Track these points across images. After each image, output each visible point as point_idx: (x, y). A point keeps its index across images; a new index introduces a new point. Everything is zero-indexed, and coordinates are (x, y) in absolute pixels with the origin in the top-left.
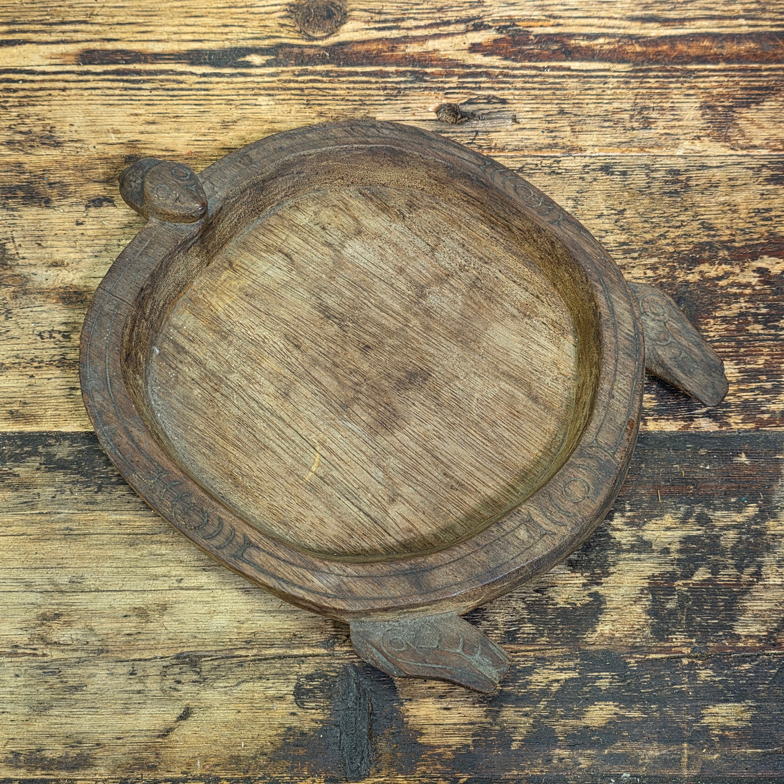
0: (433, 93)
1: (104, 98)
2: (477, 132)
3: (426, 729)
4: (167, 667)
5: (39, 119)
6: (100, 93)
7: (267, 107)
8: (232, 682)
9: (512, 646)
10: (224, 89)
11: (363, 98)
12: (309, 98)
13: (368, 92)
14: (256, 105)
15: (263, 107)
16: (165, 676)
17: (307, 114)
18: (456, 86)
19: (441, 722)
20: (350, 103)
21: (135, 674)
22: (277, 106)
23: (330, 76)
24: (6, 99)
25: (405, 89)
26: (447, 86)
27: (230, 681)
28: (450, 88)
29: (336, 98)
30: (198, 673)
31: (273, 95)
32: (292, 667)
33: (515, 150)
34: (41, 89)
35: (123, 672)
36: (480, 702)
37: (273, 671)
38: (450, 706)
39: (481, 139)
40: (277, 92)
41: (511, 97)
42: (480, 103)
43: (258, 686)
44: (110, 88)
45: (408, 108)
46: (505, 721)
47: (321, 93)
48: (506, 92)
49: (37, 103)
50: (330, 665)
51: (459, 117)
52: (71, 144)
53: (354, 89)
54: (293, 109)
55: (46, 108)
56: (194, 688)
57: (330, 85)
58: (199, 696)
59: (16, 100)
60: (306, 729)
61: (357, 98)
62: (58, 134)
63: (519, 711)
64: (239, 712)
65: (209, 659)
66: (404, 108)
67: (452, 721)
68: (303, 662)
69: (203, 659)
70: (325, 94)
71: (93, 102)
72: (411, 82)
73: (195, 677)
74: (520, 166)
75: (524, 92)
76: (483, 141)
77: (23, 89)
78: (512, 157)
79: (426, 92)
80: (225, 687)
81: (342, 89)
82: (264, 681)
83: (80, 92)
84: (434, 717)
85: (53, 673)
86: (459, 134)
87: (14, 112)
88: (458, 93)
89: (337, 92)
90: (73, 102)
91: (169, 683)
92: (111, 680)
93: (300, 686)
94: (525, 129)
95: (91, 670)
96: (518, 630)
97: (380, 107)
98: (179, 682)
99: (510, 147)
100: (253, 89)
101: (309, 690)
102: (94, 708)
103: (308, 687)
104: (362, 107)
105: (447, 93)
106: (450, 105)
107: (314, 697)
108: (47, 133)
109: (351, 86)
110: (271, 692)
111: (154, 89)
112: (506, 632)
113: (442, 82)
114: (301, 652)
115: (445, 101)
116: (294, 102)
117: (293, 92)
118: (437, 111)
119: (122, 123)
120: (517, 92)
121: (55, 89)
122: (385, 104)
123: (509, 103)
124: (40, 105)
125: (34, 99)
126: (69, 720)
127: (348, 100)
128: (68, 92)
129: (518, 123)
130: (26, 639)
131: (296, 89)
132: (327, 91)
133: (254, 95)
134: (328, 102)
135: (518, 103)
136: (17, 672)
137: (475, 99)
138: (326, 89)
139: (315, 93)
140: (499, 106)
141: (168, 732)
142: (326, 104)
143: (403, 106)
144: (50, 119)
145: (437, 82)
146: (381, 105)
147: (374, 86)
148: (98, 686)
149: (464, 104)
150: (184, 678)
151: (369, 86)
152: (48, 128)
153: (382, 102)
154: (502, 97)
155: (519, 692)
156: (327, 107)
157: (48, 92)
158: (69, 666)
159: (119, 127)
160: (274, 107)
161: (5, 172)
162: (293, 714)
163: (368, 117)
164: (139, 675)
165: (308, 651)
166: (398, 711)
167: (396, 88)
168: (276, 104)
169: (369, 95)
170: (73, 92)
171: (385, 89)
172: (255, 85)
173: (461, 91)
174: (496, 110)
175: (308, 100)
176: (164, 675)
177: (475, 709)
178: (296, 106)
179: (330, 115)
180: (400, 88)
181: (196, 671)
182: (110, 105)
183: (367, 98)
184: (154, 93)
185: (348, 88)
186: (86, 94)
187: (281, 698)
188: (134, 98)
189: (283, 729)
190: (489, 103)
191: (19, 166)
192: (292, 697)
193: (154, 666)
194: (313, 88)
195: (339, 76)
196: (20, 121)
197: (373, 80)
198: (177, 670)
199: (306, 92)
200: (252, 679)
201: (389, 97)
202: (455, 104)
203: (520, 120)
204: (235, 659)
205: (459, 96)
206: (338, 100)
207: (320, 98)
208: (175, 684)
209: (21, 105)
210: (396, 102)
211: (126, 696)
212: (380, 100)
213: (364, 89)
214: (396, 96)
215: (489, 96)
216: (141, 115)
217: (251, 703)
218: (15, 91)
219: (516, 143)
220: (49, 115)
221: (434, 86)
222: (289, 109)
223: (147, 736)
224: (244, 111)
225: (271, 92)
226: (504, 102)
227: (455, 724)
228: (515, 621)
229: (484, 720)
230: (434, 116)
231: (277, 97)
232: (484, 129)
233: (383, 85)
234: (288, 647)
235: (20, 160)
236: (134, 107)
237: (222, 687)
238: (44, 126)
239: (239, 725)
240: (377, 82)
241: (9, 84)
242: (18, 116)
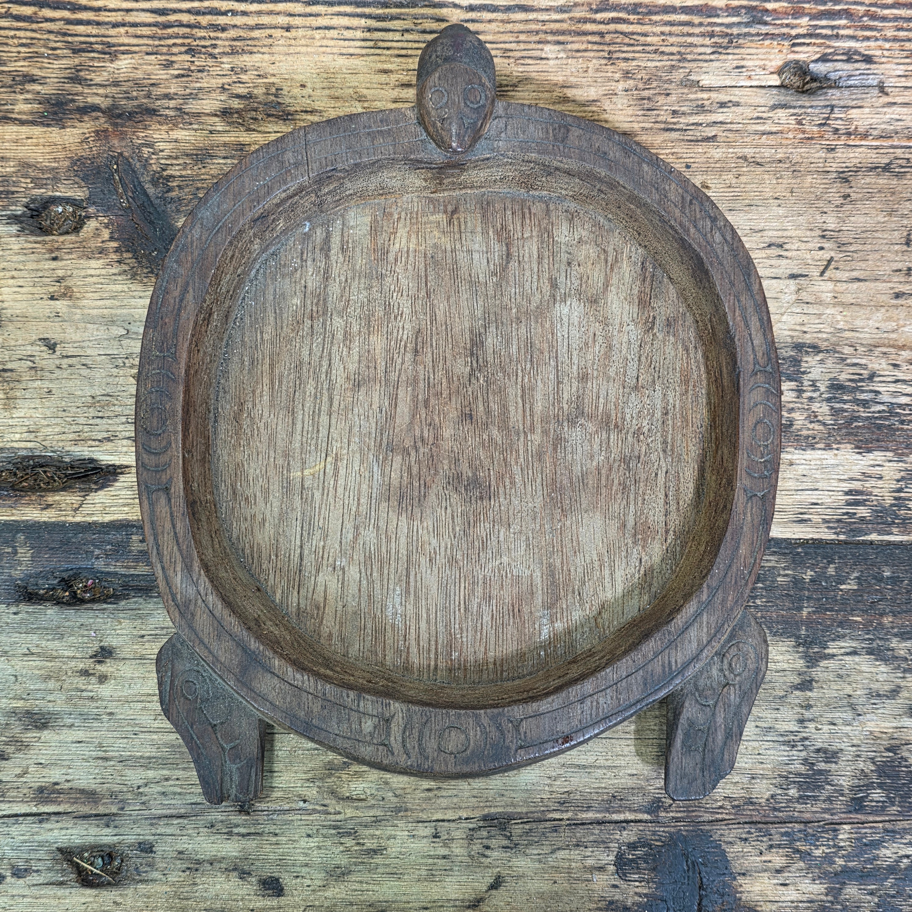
0: (775, 43)
1: (342, 43)
2: (833, 107)
3: (761, 906)
4: (473, 829)
5: (259, 76)
6: (336, 36)
7: (557, 62)
8: (546, 849)
9: (859, 816)
10: (499, 32)
11: (683, 50)
12: (611, 48)
13: (690, 40)
14: (542, 59)
15: (551, 62)
16: (472, 840)
17: (610, 74)
18: (805, 32)
19: (777, 899)
20: (666, 57)
21: (439, 837)
22: (570, 60)
23: (638, 13)
24: (214, 42)
25: (739, 35)
26: (794, 32)
27: (544, 847)
28: (798, 36)
29: (647, 48)
30: (509, 838)
31: (563, 43)
32: (612, 834)
33: (881, 137)
34: (258, 27)
35: (425, 834)
36: (820, 877)
37: (591, 838)
38: (787, 882)
39: (837, 119)
40: (569, 38)
41: (878, 53)
42: (836, 61)
43: (575, 854)
44: (348, 28)
45: (743, 67)
46: (847, 900)
47: (627, 40)
48: (872, 44)
49: (255, 50)
50: (654, 833)
51: (808, 78)
52: (305, 116)
53: (670, 34)
54: (591, 65)
55: (266, 57)
56: (504, 855)
57: (638, 28)
58: (510, 864)
59: (227, 43)
60: (629, 903)
61: (674, 49)
62: (288, 100)
63: (864, 889)
64: (555, 882)
65: (520, 821)
66: (737, 67)
67: (789, 898)
68: (625, 829)
69: (513, 822)
70: (632, 42)
71: (328, 50)
72: (747, 25)
73: (506, 842)
74: (888, 161)
75: (897, 45)
76: (840, 122)
77: (235, 26)
78: (877, 148)
79: (767, 42)
80: (539, 855)
81: (654, 34)
82: (581, 848)
83: (310, 33)
84: (769, 893)
85: (349, 834)
86: (809, 110)
87: (227, 62)
88: (808, 44)
89: (649, 39)
90: (303, 49)
91: (477, 847)
92: (413, 843)
93: (622, 855)
94: (895, 103)
95: (390, 831)
96: (866, 797)
97: (706, 64)
98: (488, 848)
99: (875, 133)
100: (537, 33)
101: (632, 860)
102: (396, 874)
103: (631, 857)
104: (681, 65)
105: (794, 45)
106: (797, 62)
107: (638, 868)
108: (272, 98)
109: (667, 29)
110: (590, 862)
111: (407, 31)
112: (853, 799)
113: (787, 25)
114: (621, 817)
115: (792, 57)
116: (592, 54)
117: (590, 38)
118: (780, 72)
119: (368, 85)
120: (887, 45)
121: (275, 28)
122: (711, 61)
123: (875, 63)
124: (259, 52)
125: (249, 42)
126: (371, 887)
127: (662, 53)
128: (293, 33)
129: (887, 94)
130: (315, 792)
131: (593, 33)
132: (635, 37)
133: (539, 42)
134: (637, 55)
135: (888, 62)
136: (310, 832)
137: (830, 54)
138: (633, 33)
139: (619, 40)
140: (863, 66)
141: (479, 902)
142: (633, 59)
143: (735, 63)
144: (274, 75)
145: (782, 25)
146: (706, 61)
147: (697, 30)
148: (399, 849)
149: (816, 61)
150: (493, 843)
151: (691, 30)
152: (273, 90)
153: (707, 57)
154: (866, 53)
155: (864, 868)
156: (634, 63)
157: (269, 32)
158: (366, 826)
159: (365, 92)
160: (565, 62)
161: (224, 158)
162: (615, 886)
163: (688, 80)
164: (443, 838)
165: (630, 816)
166: (730, 886)
167: (727, 35)
168: (568, 57)
169: (691, 45)
170: (301, 32)
171: (712, 35)
172: (539, 27)
173: (813, 41)
174: (858, 72)
175: (610, 52)
176: (470, 839)
177: (815, 886)
178: (594, 61)
179: (640, 77)
180: (732, 35)
181: (505, 836)
182: (351, 55)
183: (688, 50)
184: (408, 36)
185: (662, 33)
186: (317, 37)
187: (601, 869)
188: (381, 44)
189: (604, 903)
190: (848, 61)
191: (241, 150)
192: (612, 868)
193: (458, 828)
194: (616, 32)
195: (650, 13)
196: (234, 78)
197: (696, 20)
198: (485, 834)
199: (608, 38)
200: (568, 846)
201: (718, 49)
202: (804, 62)
203: (890, 90)
204: (548, 823)
205: (809, 49)
206: (648, 53)
207: (625, 48)
208: (484, 849)
209: (234, 52)
210: (725, 57)
211: (430, 861)
212: (705, 54)
213: (683, 35)
214: (727, 48)
215: (850, 49)
216: (391, 71)
217: (568, 873)
218: (224, 29)
219: (883, 126)
220: (271, 69)
221: (776, 32)
222: (585, 66)
223: (456, 906)
224: (527, 68)
225: (561, 38)
226: (868, 59)
227: (792, 902)
228: (863, 786)
229: (825, 898)
230: (775, 80)
231: (569, 47)
232: (842, 103)
233: (709, 29)
234: (607, 810)
235: (241, 139)
236: (383, 58)
237: (535, 855)
238: (268, 86)
239: (556, 896)
240: (701, 24)
241: (215, 17)
242: (232, 69)
